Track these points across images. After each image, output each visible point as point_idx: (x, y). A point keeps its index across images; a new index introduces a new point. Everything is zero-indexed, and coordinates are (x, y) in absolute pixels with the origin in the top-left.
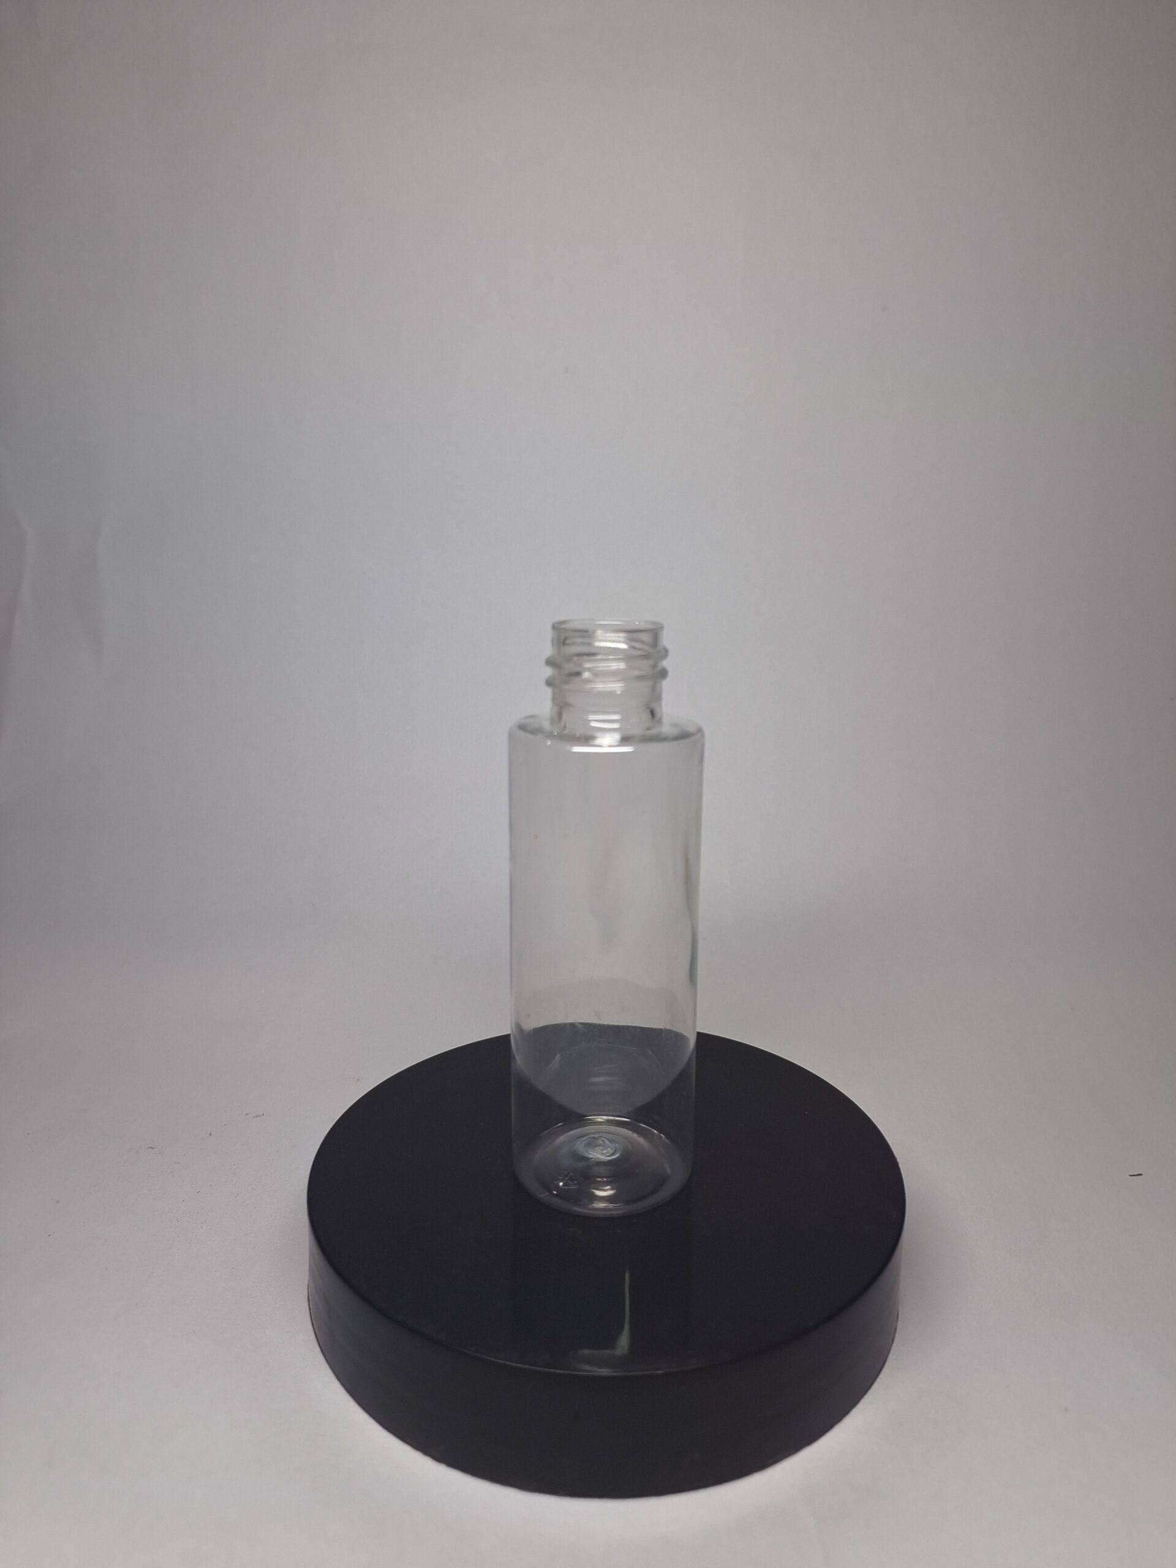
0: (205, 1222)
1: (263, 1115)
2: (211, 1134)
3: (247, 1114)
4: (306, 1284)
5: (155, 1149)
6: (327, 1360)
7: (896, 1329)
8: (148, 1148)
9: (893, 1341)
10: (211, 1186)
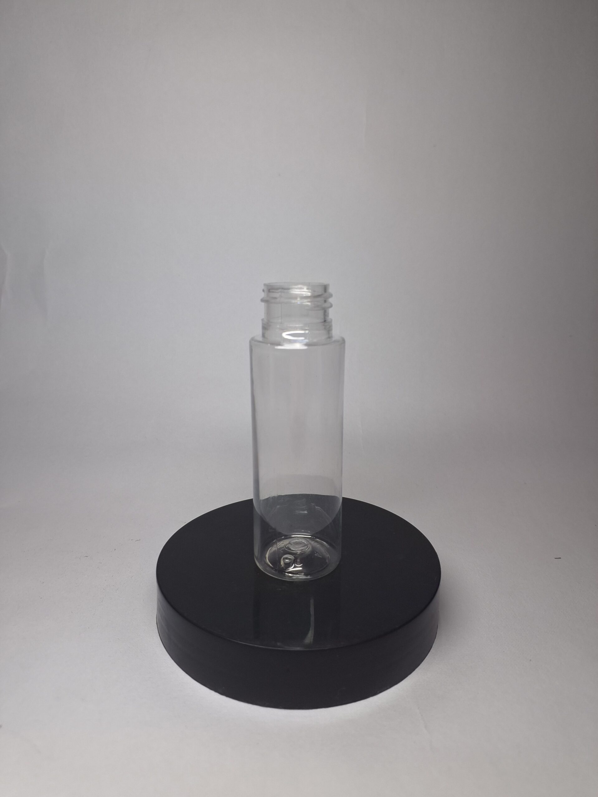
0: (118, 590)
1: (140, 540)
2: (115, 549)
3: (132, 540)
4: (156, 614)
5: (88, 557)
6: (164, 647)
7: (437, 632)
8: (85, 557)
9: (435, 638)
10: (118, 573)
